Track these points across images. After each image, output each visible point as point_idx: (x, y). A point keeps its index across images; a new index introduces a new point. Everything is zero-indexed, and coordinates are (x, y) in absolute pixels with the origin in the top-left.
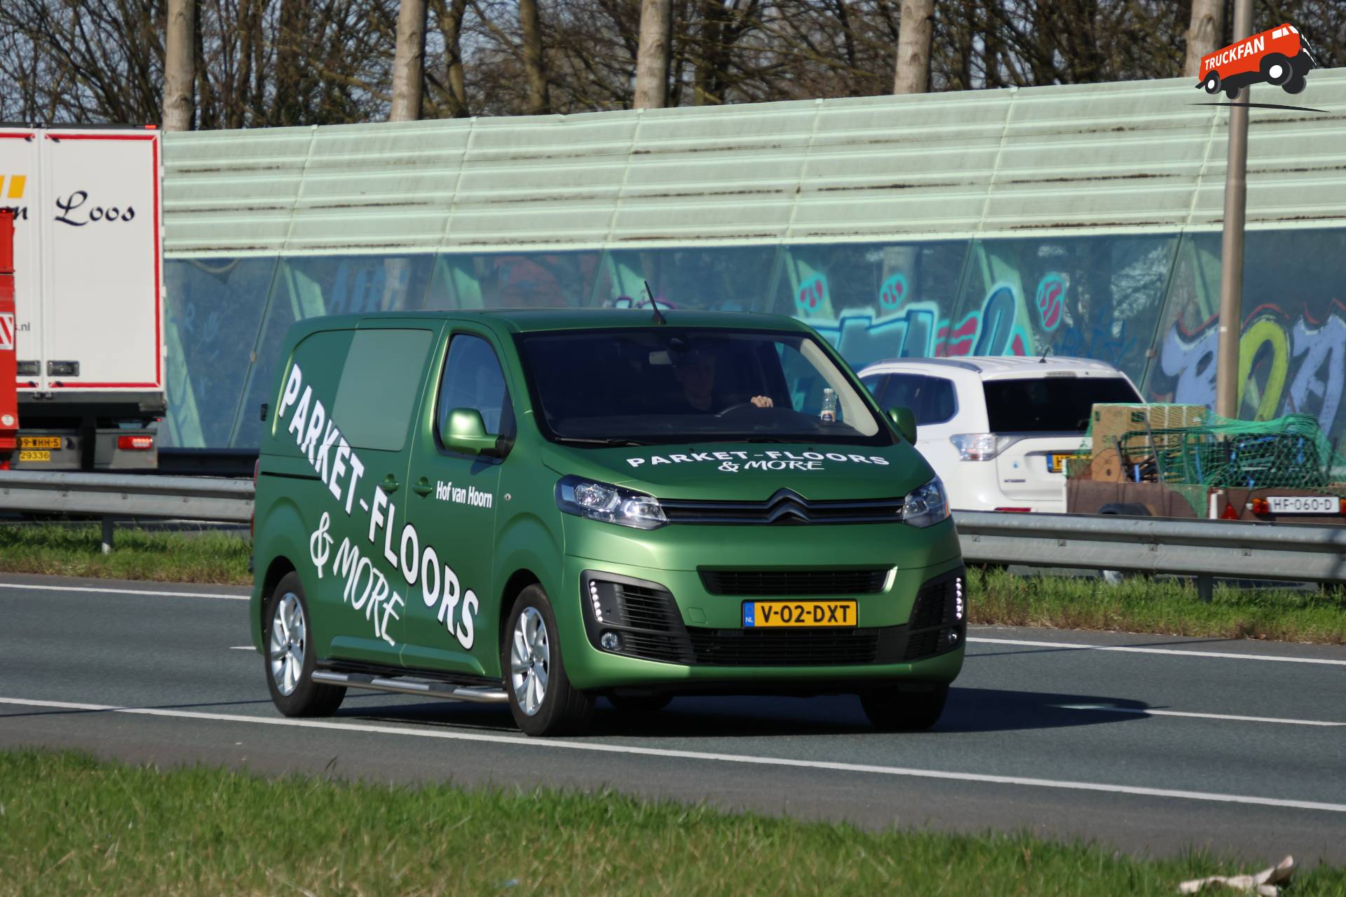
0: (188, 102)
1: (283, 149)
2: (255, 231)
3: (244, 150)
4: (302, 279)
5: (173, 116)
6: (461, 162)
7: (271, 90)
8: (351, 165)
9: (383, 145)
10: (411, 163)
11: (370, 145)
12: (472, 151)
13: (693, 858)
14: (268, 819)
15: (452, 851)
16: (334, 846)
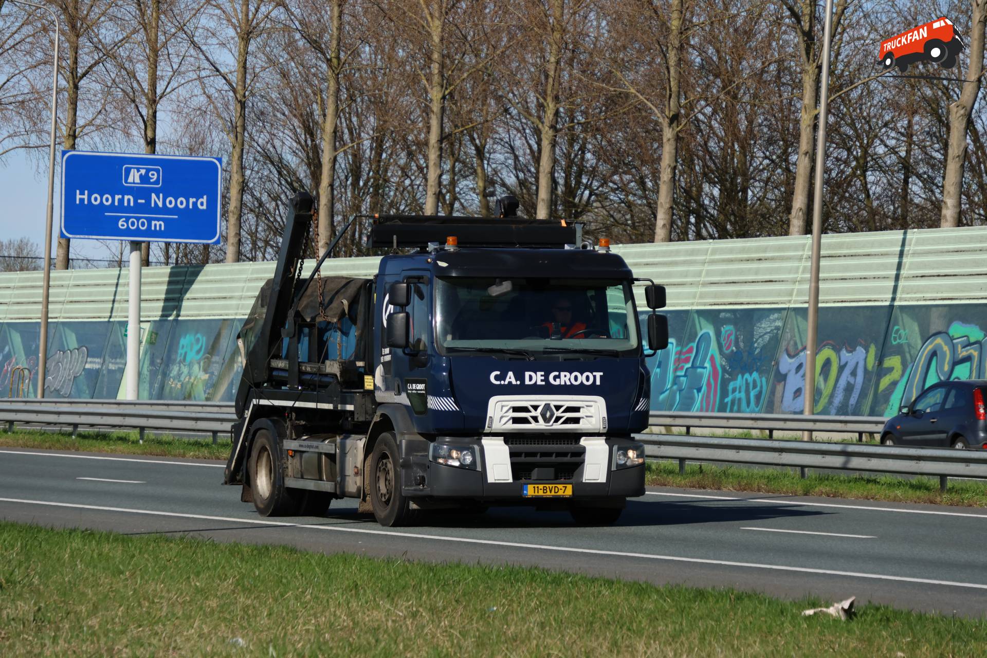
13: (577, 598)
14: (378, 578)
15: (464, 595)
16: (410, 591)
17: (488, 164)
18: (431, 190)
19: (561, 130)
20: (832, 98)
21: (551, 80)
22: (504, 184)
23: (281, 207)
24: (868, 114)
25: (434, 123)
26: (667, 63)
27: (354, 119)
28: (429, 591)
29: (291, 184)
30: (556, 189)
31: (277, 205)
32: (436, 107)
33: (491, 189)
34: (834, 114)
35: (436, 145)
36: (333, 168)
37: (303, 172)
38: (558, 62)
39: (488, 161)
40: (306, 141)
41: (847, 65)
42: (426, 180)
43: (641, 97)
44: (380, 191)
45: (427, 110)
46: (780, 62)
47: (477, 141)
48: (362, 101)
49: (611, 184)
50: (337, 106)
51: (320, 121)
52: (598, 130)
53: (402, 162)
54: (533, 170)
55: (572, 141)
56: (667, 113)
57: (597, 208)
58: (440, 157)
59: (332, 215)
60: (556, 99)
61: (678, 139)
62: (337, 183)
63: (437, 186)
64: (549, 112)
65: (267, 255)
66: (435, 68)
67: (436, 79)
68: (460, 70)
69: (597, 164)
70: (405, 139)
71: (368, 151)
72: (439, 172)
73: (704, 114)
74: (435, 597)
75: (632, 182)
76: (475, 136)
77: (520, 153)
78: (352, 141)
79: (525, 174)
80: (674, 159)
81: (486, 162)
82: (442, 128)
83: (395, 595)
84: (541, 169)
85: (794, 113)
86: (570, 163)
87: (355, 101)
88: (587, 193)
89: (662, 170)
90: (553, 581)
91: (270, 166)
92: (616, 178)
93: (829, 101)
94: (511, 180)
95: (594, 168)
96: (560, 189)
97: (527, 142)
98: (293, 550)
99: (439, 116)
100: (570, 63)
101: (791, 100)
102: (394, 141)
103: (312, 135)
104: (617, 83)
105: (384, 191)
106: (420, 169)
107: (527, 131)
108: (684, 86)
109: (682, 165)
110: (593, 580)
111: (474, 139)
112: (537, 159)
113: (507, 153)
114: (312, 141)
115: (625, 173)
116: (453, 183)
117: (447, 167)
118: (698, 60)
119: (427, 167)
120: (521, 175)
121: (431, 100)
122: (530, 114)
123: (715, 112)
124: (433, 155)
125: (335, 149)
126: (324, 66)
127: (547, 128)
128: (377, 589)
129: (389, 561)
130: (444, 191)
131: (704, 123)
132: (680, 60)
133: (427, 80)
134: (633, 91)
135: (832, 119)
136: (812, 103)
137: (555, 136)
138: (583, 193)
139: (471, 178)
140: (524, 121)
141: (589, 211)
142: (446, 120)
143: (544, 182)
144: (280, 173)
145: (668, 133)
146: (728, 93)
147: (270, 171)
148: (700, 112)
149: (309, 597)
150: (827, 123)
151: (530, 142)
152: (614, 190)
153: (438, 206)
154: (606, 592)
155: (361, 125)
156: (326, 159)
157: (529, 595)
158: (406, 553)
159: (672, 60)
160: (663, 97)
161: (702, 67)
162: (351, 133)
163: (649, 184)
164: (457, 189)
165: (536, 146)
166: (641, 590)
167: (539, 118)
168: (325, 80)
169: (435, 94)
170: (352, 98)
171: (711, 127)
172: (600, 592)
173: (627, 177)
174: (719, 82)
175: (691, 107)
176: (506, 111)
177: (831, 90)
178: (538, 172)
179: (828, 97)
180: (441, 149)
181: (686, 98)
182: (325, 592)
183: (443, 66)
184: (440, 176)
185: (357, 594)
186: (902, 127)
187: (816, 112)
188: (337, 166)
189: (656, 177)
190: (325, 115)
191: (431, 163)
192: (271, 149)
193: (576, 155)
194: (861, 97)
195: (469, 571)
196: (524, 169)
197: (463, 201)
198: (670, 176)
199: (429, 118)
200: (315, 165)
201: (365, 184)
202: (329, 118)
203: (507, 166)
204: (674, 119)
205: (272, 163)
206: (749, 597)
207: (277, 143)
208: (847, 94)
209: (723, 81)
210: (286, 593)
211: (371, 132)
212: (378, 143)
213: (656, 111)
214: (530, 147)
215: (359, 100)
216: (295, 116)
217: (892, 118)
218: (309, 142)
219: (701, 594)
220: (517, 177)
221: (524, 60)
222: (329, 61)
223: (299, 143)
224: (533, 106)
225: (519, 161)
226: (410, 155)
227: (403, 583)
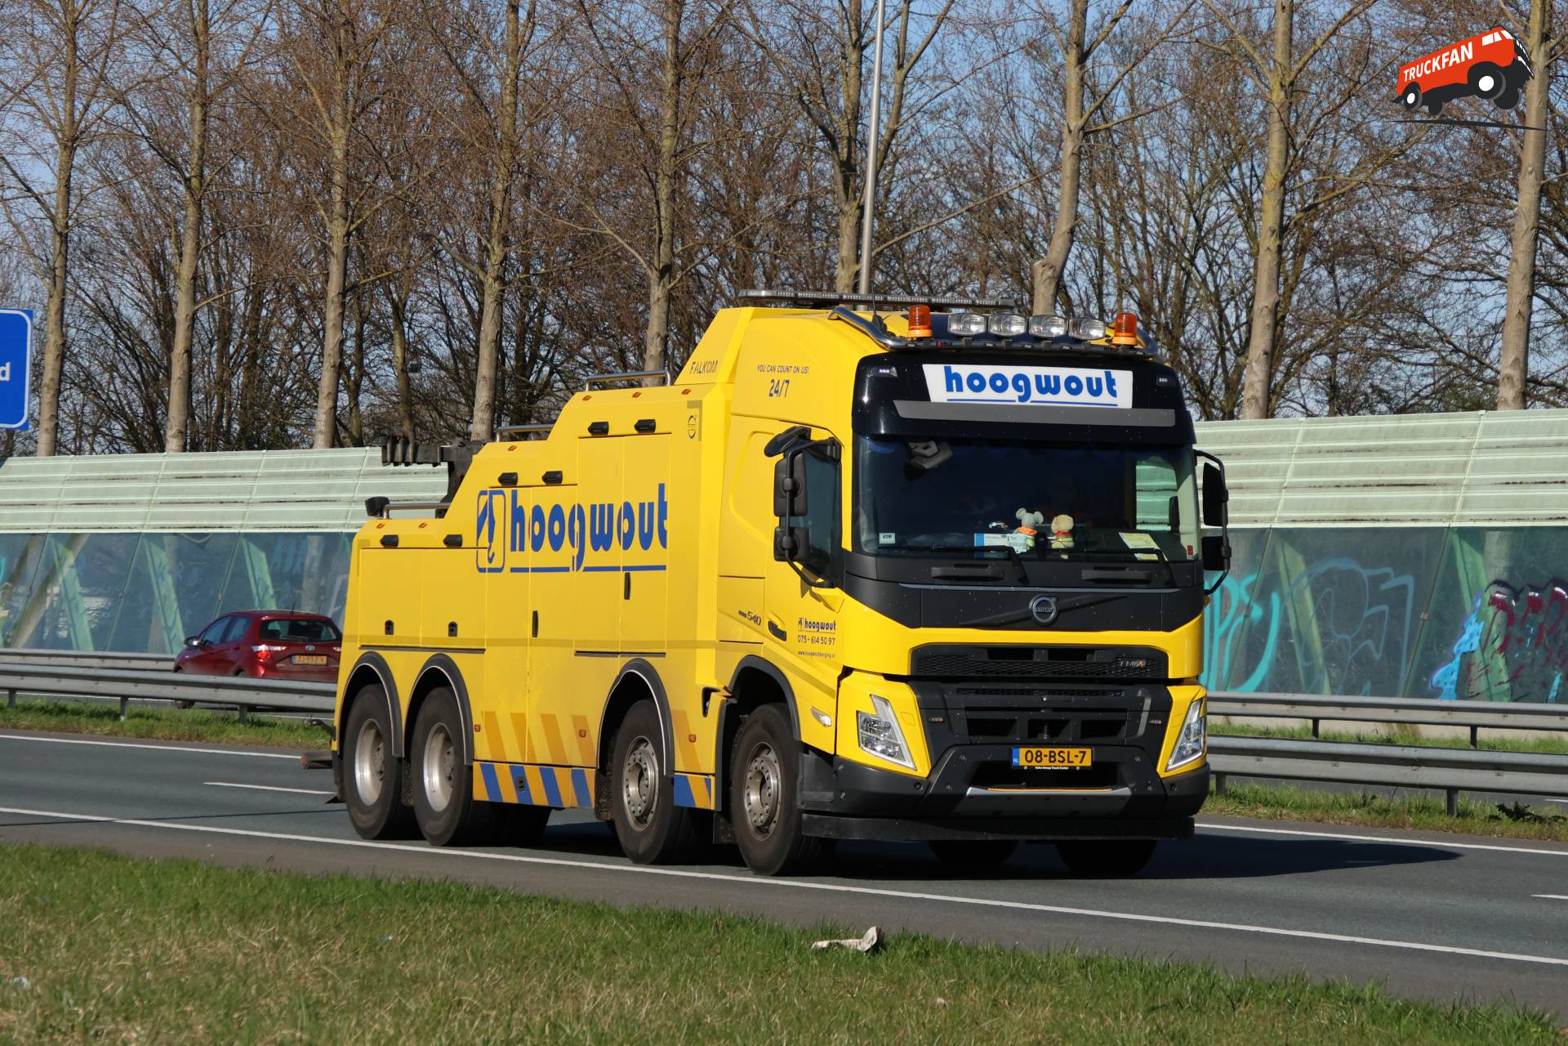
0: (182, 433)
1: (244, 465)
2: (224, 516)
3: (217, 465)
4: (253, 547)
5: (173, 443)
6: (359, 475)
7: (236, 426)
8: (287, 476)
9: (308, 463)
10: (326, 475)
11: (300, 463)
12: (365, 468)
13: (506, 924)
14: (229, 895)
15: (349, 918)
16: (272, 913)
17: (410, 327)
18: (329, 361)
19: (510, 282)
20: (878, 250)
21: (497, 215)
22: (431, 356)
23: (118, 381)
24: (929, 273)
25: (335, 269)
26: (656, 194)
27: (224, 262)
28: (299, 916)
29: (132, 350)
30: (503, 363)
31: (112, 377)
32: (337, 247)
33: (415, 362)
34: (882, 271)
35: (336, 300)
36: (192, 327)
37: (148, 332)
38: (506, 191)
39: (410, 324)
40: (154, 291)
41: (902, 206)
42: (323, 348)
43: (620, 241)
44: (259, 362)
45: (325, 250)
46: (810, 199)
47: (395, 295)
48: (234, 236)
49: (580, 359)
50: (198, 244)
51: (175, 261)
52: (562, 283)
53: (289, 322)
54: (471, 336)
55: (527, 297)
56: (656, 264)
57: (560, 390)
58: (342, 315)
59: (189, 391)
60: (505, 241)
61: (670, 298)
62: (197, 348)
63: (337, 356)
64: (493, 258)
65: (96, 447)
66: (337, 194)
67: (338, 208)
68: (371, 197)
69: (561, 330)
70: (293, 288)
71: (242, 305)
72: (339, 336)
73: (708, 267)
74: (307, 921)
75: (608, 355)
76: (392, 287)
77: (455, 313)
78: (220, 291)
79: (461, 343)
80: (664, 325)
81: (406, 324)
82: (345, 275)
83: (250, 918)
84: (482, 335)
85: (829, 268)
86: (524, 328)
87: (224, 236)
88: (546, 369)
89: (649, 340)
90: (474, 902)
91: (103, 323)
92: (587, 349)
93: (874, 253)
94: (442, 351)
95: (557, 336)
96: (510, 363)
97: (464, 297)
98: (110, 855)
99: (342, 260)
100: (526, 192)
101: (826, 251)
102: (278, 293)
103: (163, 282)
104: (587, 221)
105: (263, 361)
106: (315, 332)
107: (465, 283)
108: (680, 227)
109: (675, 334)
110: (531, 900)
111: (391, 293)
112: (477, 324)
113: (436, 312)
114: (163, 289)
115: (601, 344)
116: (360, 351)
117: (352, 330)
118: (701, 194)
119: (324, 329)
120: (456, 344)
121: (331, 237)
122: (468, 260)
123: (722, 264)
124: (332, 314)
125: (195, 302)
126: (182, 188)
127: (491, 280)
128: (226, 911)
129: (248, 872)
130: (348, 363)
131: (706, 277)
132: (673, 191)
133: (326, 211)
134: (608, 231)
135: (879, 278)
136: (853, 257)
137: (503, 291)
138: (540, 371)
139: (386, 346)
140: (460, 269)
141: (549, 394)
142: (350, 265)
143: (486, 352)
144: (116, 333)
145: (657, 292)
146: (739, 238)
147: (102, 329)
148: (702, 261)
149: (127, 920)
150: (871, 282)
151: (469, 298)
152: (582, 366)
153: (338, 383)
154: (546, 916)
155: (233, 269)
156: (181, 314)
157: (440, 919)
158: (271, 858)
159: (663, 194)
160: (652, 243)
161: (706, 203)
162: (218, 280)
163: (632, 359)
164: (366, 361)
165: (476, 304)
166: (595, 913)
167: (482, 266)
168: (181, 206)
169: (337, 229)
170: (219, 232)
171: (717, 285)
172: (539, 916)
173: (602, 349)
174: (727, 223)
175: (689, 255)
176: (436, 253)
177: (877, 238)
178: (478, 341)
179: (872, 250)
180: (343, 305)
181: (683, 244)
182: (153, 913)
183: (346, 190)
184: (342, 342)
185: (196, 918)
186: (973, 291)
187: (857, 268)
188: (199, 326)
189: (641, 347)
190: (181, 255)
191: (329, 324)
192: (105, 300)
193: (532, 319)
194: (918, 249)
195: (357, 887)
196: (461, 335)
197: (374, 377)
198: (659, 349)
199: (327, 263)
200: (165, 321)
201: (237, 351)
202: (187, 259)
203: (436, 331)
204: (666, 271)
205: (106, 319)
206: (743, 923)
207: (113, 292)
208: (900, 244)
209: (734, 224)
210: (96, 914)
211: (246, 280)
212: (256, 296)
213: (642, 261)
214: (468, 304)
215: (229, 235)
216: (138, 255)
217: (960, 279)
218: (158, 292)
219: (676, 919)
220: (450, 345)
221: (460, 185)
222: (187, 180)
223: (144, 293)
224: (473, 249)
225: (453, 323)
226: (301, 312)
227: (262, 900)
